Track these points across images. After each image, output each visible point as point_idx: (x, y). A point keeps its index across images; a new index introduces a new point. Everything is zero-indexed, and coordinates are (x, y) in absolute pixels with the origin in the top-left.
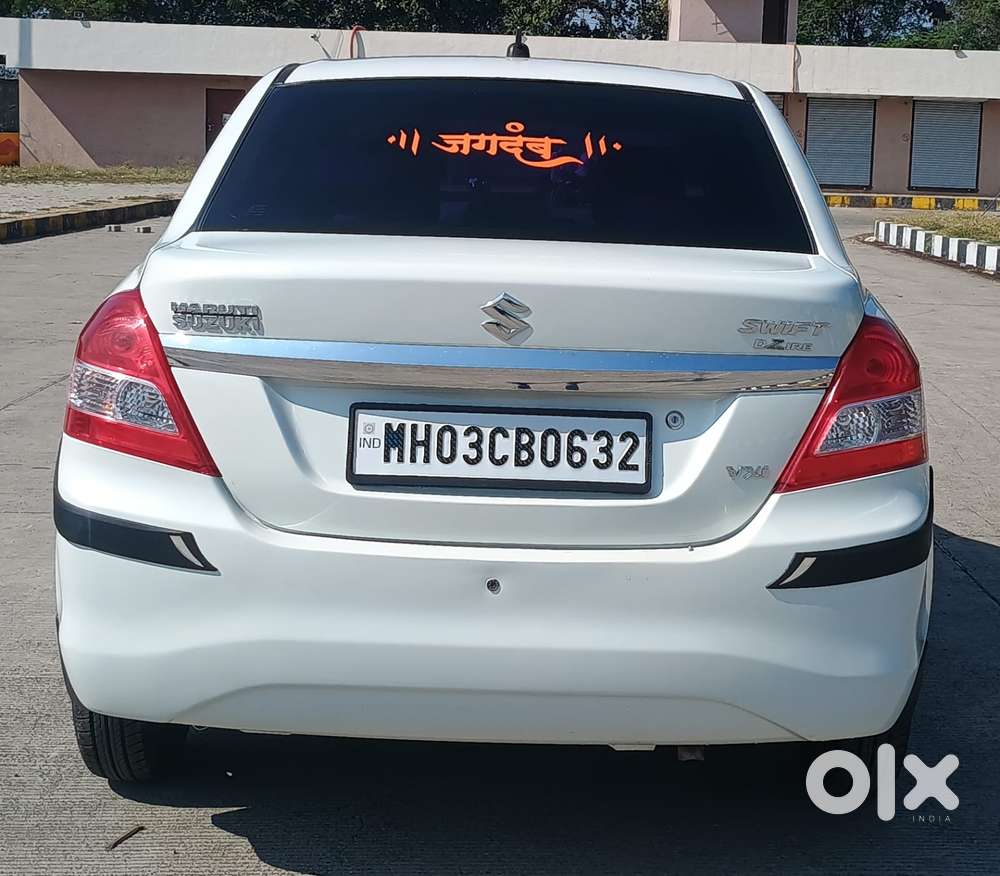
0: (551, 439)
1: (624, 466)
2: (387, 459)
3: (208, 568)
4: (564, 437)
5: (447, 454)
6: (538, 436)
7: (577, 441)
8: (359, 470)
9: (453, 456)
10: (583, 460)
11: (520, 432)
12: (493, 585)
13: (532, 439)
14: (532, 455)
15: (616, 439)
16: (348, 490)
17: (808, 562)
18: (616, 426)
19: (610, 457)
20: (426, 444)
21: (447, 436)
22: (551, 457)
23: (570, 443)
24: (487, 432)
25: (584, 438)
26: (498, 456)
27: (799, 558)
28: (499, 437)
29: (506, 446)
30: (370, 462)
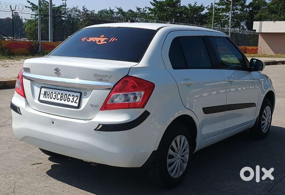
0: (66, 96)
1: (75, 102)
2: (44, 97)
3: (21, 114)
4: (68, 95)
5: (51, 97)
6: (64, 95)
7: (69, 97)
8: (40, 99)
9: (52, 97)
10: (69, 100)
11: (62, 94)
12: (53, 123)
13: (63, 95)
14: (62, 99)
15: (75, 97)
16: (38, 102)
17: (101, 126)
18: (75, 94)
19: (73, 100)
20: (49, 95)
21: (52, 94)
22: (65, 99)
23: (68, 97)
24: (57, 93)
25: (70, 96)
26: (58, 98)
27: (99, 125)
28: (59, 94)
29: (59, 96)
30: (42, 98)
